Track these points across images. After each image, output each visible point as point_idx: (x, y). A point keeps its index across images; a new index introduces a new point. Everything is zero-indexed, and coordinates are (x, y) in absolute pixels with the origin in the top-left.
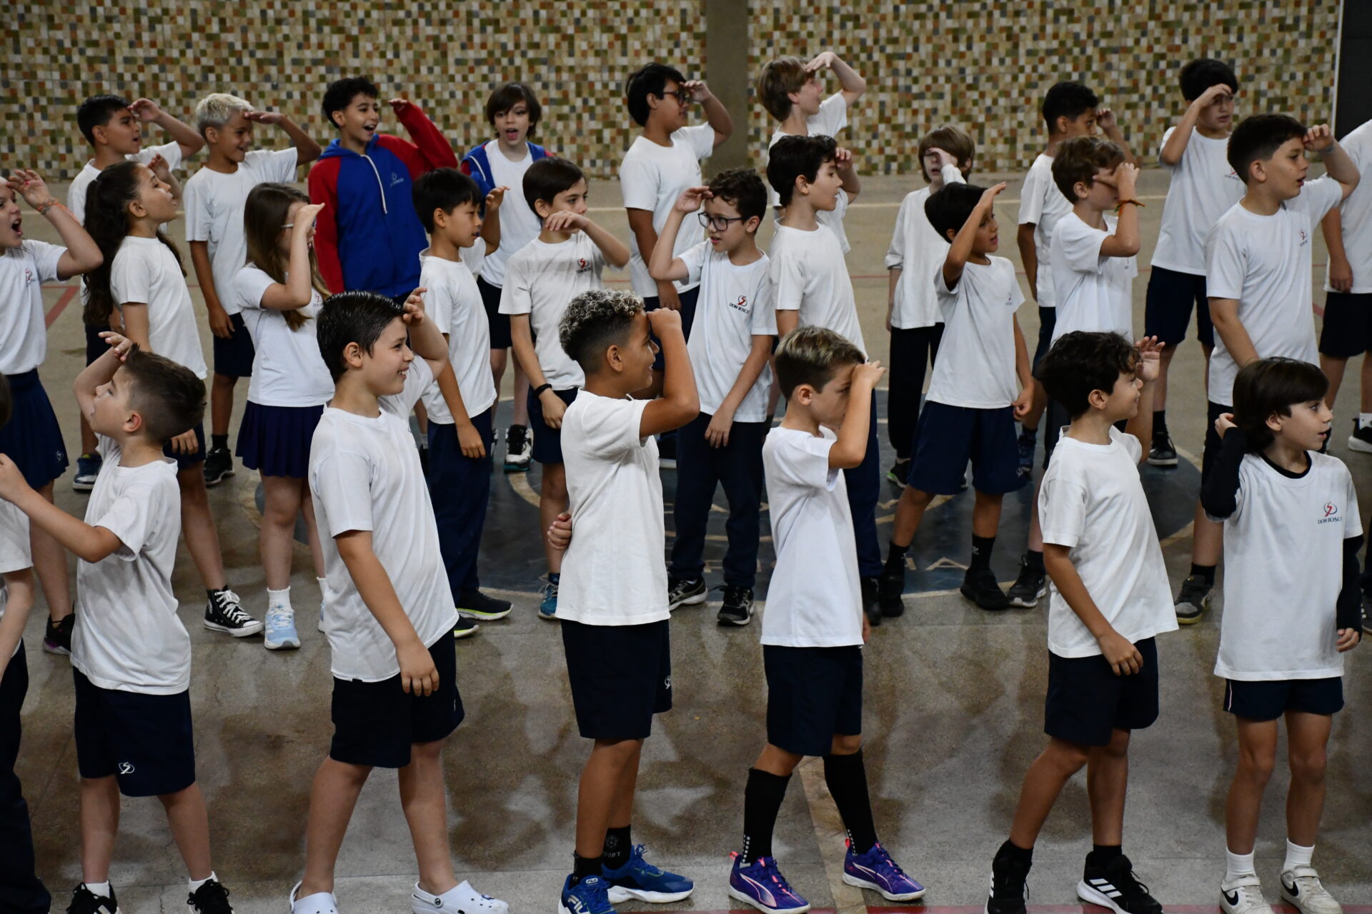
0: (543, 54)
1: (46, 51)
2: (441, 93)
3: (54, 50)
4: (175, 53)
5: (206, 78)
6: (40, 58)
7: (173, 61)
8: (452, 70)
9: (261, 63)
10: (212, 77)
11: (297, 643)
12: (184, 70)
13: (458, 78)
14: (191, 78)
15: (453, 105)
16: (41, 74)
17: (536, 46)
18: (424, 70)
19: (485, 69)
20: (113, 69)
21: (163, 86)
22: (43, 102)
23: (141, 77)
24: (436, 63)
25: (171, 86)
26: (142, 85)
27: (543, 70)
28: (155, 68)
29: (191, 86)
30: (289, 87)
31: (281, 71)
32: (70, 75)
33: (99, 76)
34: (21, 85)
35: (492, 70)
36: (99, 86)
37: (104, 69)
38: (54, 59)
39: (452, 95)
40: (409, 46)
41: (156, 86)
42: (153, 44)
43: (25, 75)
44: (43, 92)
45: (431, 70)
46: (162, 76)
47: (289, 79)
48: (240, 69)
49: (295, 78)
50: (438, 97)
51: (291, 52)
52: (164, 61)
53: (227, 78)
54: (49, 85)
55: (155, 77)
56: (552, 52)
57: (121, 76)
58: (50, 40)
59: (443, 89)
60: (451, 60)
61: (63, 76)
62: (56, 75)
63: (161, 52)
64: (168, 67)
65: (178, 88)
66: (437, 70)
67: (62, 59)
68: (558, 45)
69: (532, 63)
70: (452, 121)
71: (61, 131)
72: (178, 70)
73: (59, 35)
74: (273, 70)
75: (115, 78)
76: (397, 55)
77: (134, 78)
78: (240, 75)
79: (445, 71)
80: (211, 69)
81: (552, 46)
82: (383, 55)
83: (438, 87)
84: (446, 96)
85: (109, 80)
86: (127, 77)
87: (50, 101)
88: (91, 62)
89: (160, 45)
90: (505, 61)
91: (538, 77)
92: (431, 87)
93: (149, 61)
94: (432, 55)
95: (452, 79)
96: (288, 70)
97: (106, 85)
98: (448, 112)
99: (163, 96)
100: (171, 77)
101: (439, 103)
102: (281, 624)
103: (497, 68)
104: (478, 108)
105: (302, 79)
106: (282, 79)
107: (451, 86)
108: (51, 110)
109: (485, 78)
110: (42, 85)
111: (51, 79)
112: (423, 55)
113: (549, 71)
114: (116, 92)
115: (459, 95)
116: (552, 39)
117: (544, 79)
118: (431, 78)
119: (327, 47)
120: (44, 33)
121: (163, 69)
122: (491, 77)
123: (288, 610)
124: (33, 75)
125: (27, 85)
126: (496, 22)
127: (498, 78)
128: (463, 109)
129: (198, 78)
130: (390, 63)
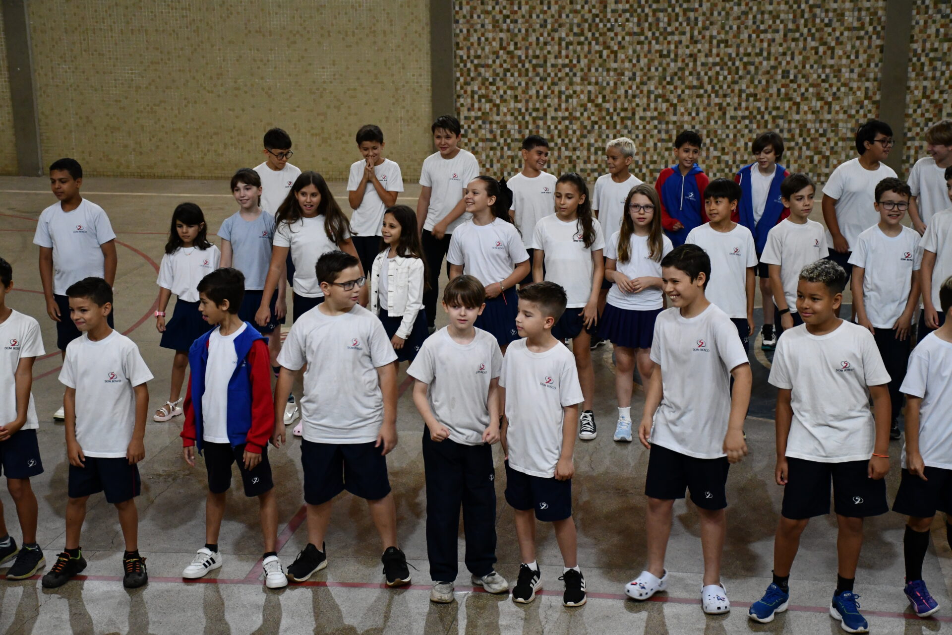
0: (781, 113)
1: (512, 114)
2: (721, 135)
3: (516, 114)
4: (578, 114)
5: (593, 127)
6: (509, 118)
7: (577, 119)
8: (728, 122)
9: (623, 119)
10: (596, 127)
11: (630, 438)
12: (582, 123)
13: (731, 126)
14: (585, 127)
15: (727, 142)
16: (509, 126)
17: (778, 108)
18: (712, 122)
19: (747, 122)
20: (545, 123)
21: (570, 132)
22: (509, 141)
23: (559, 127)
24: (720, 118)
25: (574, 132)
26: (560, 131)
27: (781, 122)
28: (567, 122)
29: (585, 132)
30: (637, 132)
31: (633, 123)
32: (523, 127)
33: (538, 127)
34: (499, 132)
35: (751, 122)
36: (538, 132)
37: (541, 123)
38: (516, 118)
39: (727, 136)
40: (705, 109)
41: (567, 132)
42: (567, 110)
43: (501, 127)
44: (509, 136)
45: (716, 122)
46: (570, 126)
47: (637, 127)
48: (611, 122)
49: (641, 127)
50: (719, 137)
51: (640, 113)
52: (572, 118)
53: (604, 127)
54: (512, 132)
55: (567, 127)
56: (787, 112)
57: (549, 127)
58: (515, 108)
59: (722, 133)
60: (728, 116)
61: (520, 127)
62: (517, 127)
63: (571, 114)
64: (574, 122)
65: (578, 133)
66: (720, 122)
67: (520, 118)
68: (790, 108)
69: (774, 118)
70: (726, 150)
71: (517, 156)
72: (579, 123)
73: (519, 105)
74: (629, 123)
75: (546, 128)
76: (698, 114)
77: (556, 127)
78: (611, 126)
79: (724, 123)
80: (596, 123)
81: (787, 109)
82: (690, 114)
83: (719, 132)
84: (724, 136)
85: (543, 129)
86: (552, 127)
87: (512, 140)
88: (535, 119)
89: (570, 110)
90: (759, 117)
91: (777, 126)
92: (716, 132)
93: (564, 118)
94: (717, 114)
95: (728, 127)
96: (637, 123)
97: (541, 132)
98: (724, 146)
99: (570, 137)
100: (575, 127)
101: (719, 140)
102: (623, 427)
103: (754, 121)
104: (741, 144)
105: (644, 127)
106: (634, 127)
107: (727, 131)
108: (512, 145)
109: (747, 127)
110: (509, 132)
111: (513, 129)
112: (712, 114)
113: (784, 123)
114: (546, 136)
115: (731, 136)
116: (787, 104)
117: (781, 127)
118: (716, 127)
119: (659, 110)
120: (512, 105)
121: (571, 123)
122: (750, 126)
123: (628, 419)
124: (505, 127)
125: (502, 132)
126: (755, 95)
127: (755, 126)
128: (733, 144)
129: (589, 128)
130: (693, 118)
